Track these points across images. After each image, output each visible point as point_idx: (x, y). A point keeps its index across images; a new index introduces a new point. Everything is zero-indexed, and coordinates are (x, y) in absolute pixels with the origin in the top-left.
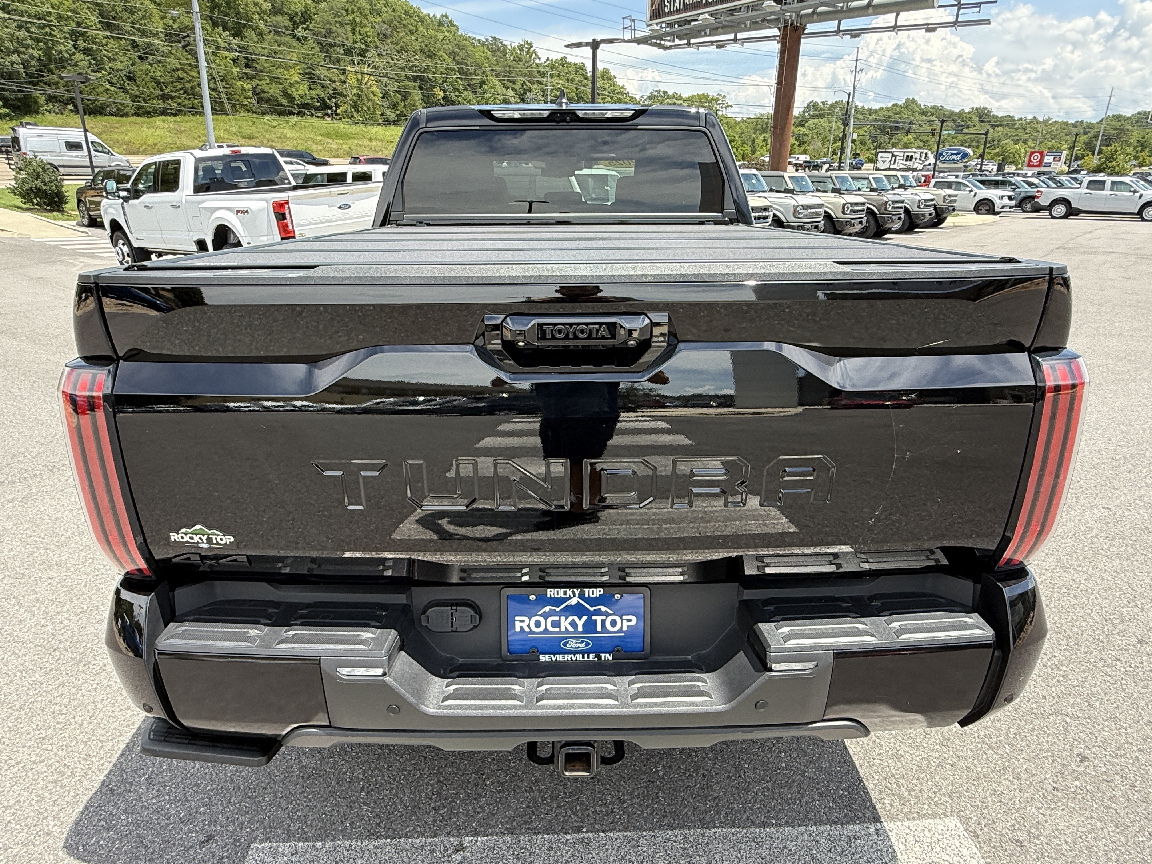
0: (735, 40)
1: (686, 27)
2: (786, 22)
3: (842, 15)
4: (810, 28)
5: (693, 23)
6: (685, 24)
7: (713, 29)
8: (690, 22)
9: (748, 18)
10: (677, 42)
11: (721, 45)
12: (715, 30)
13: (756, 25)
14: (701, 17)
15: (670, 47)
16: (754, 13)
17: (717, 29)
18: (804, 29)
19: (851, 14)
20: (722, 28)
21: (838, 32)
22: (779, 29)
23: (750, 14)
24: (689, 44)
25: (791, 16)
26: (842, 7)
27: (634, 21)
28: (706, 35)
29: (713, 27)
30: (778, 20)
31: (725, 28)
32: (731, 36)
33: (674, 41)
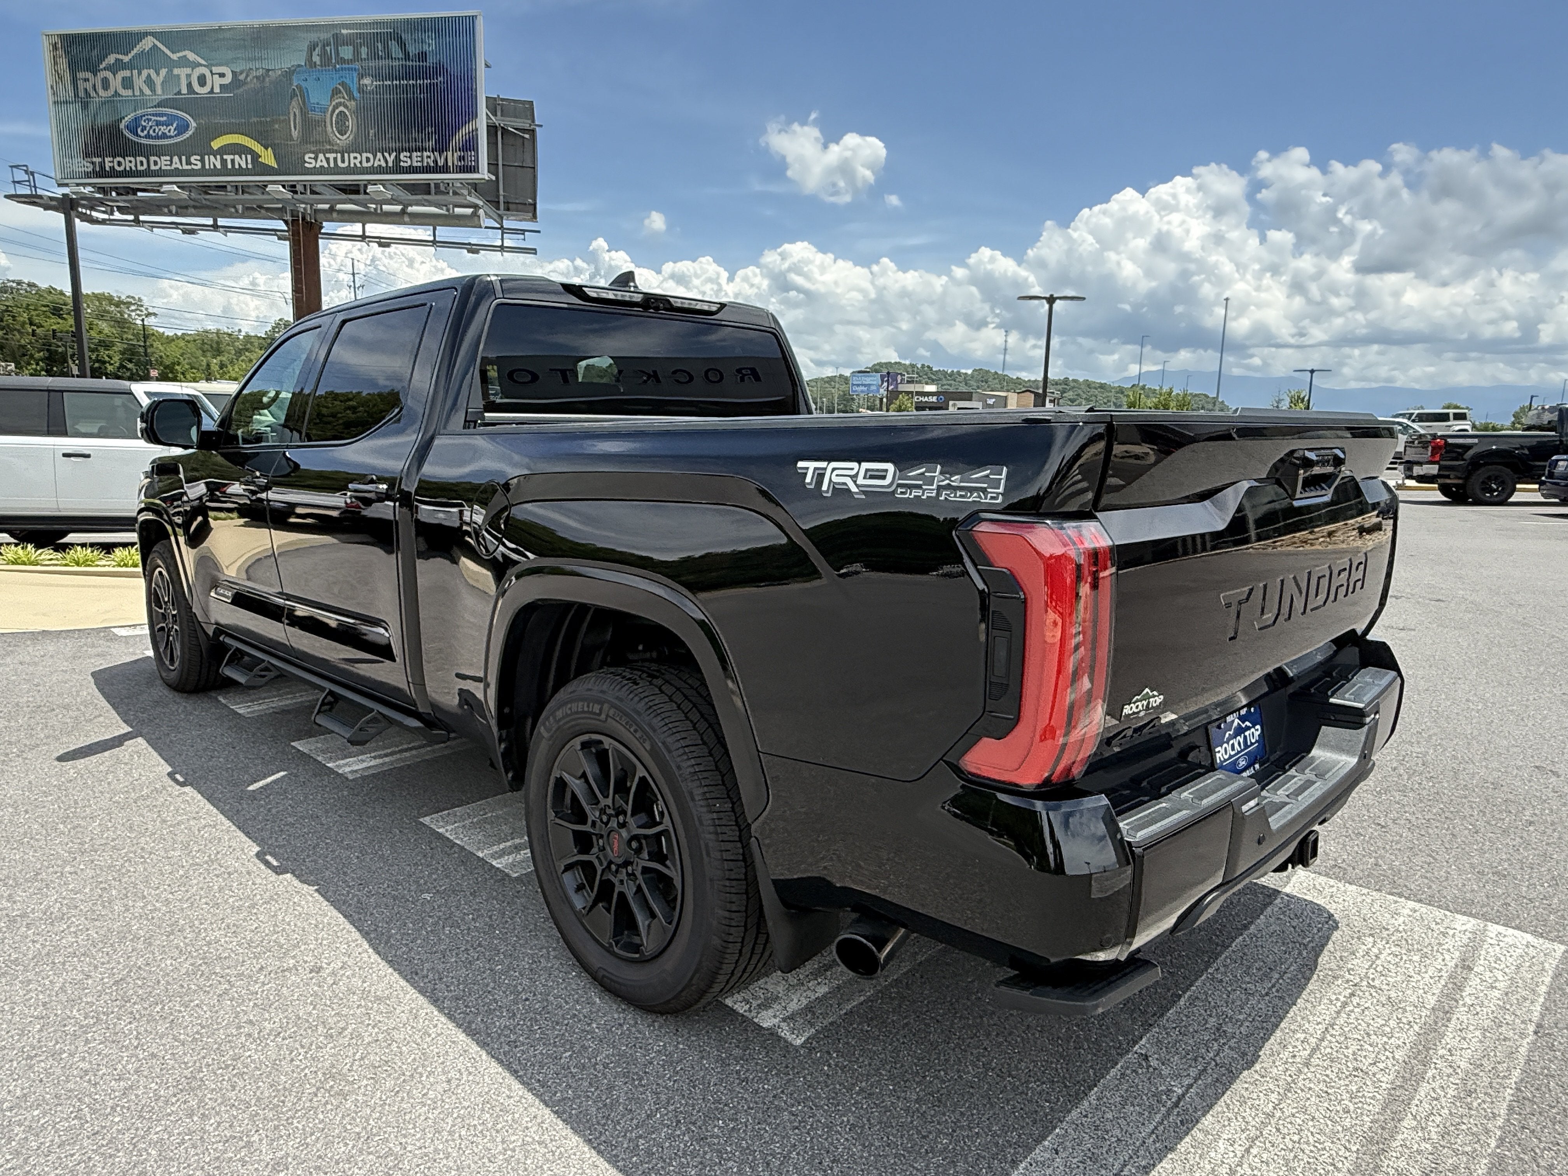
0: (215, 227)
1: (130, 197)
2: (294, 214)
3: (366, 218)
4: (328, 227)
5: (139, 194)
6: (128, 193)
7: (181, 207)
8: (134, 191)
9: (239, 202)
10: (117, 215)
11: (190, 231)
12: (183, 209)
13: (252, 211)
14: (165, 188)
15: (103, 222)
16: (246, 196)
17: (186, 207)
18: (321, 227)
19: (383, 219)
20: (195, 207)
21: (363, 237)
22: (286, 222)
23: (240, 196)
24: (137, 222)
25: (305, 209)
26: (376, 209)
27: (32, 173)
28: (170, 214)
29: (183, 204)
30: (283, 210)
31: (200, 209)
32: (210, 221)
33: (112, 213)
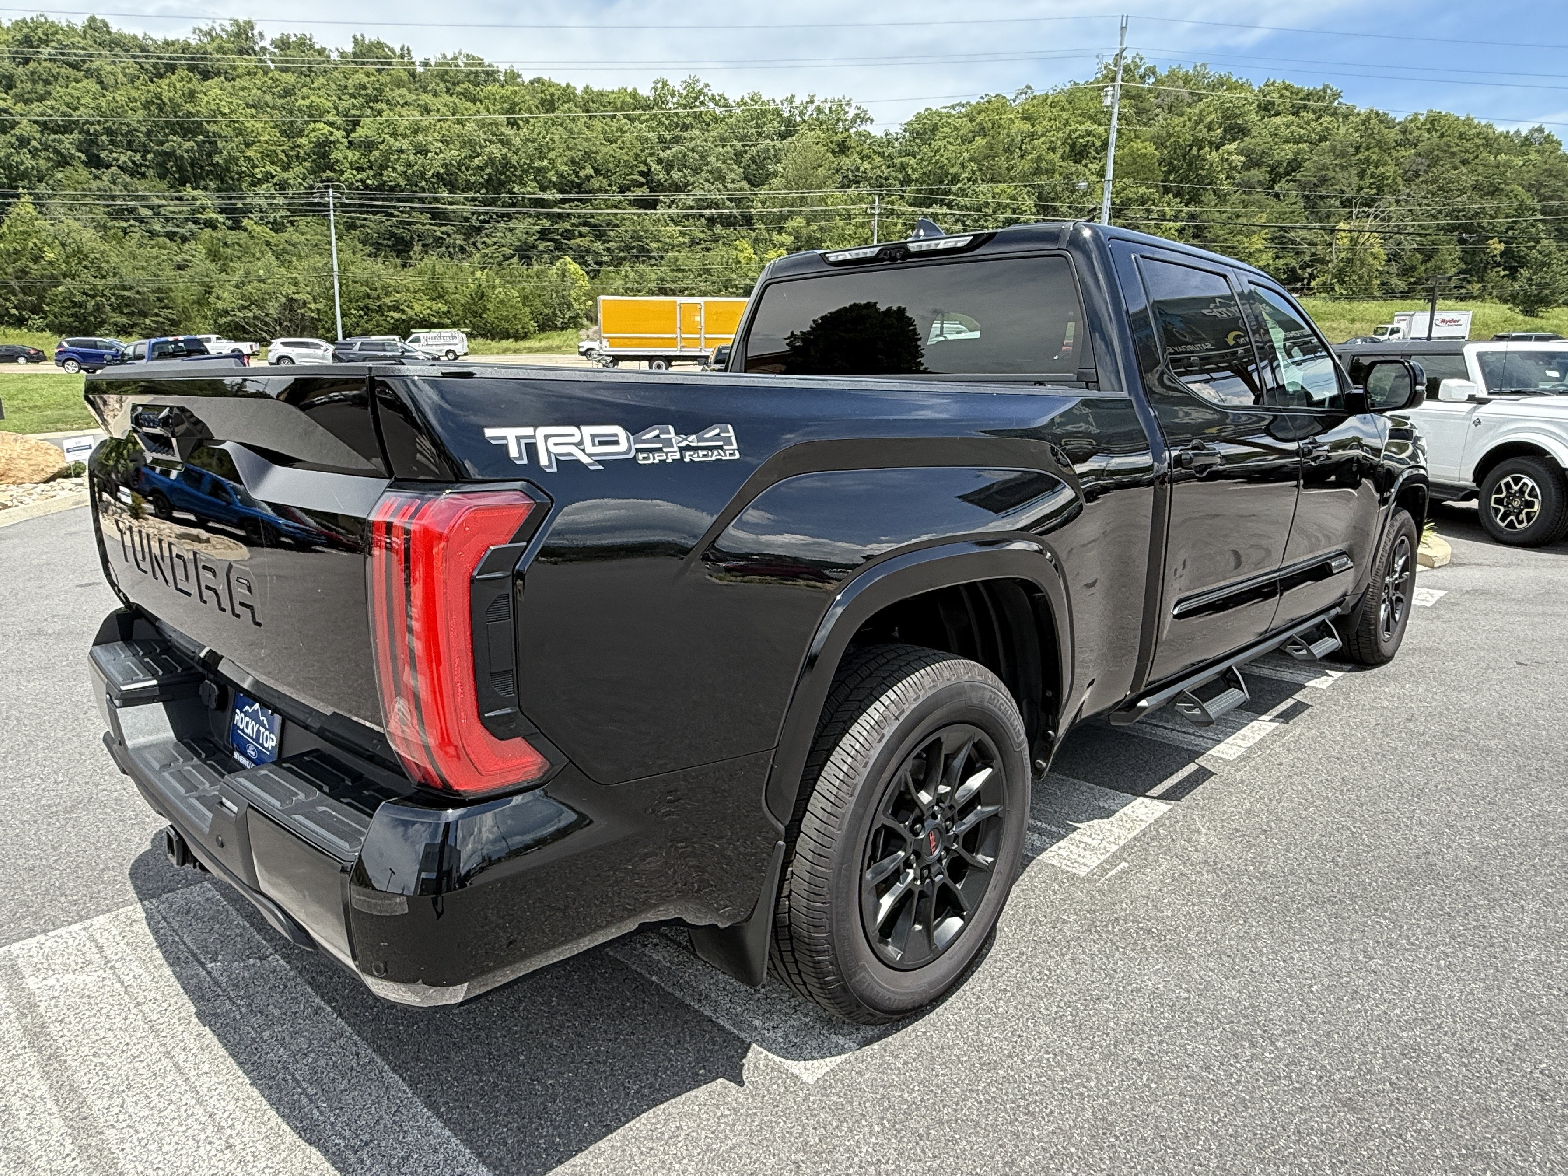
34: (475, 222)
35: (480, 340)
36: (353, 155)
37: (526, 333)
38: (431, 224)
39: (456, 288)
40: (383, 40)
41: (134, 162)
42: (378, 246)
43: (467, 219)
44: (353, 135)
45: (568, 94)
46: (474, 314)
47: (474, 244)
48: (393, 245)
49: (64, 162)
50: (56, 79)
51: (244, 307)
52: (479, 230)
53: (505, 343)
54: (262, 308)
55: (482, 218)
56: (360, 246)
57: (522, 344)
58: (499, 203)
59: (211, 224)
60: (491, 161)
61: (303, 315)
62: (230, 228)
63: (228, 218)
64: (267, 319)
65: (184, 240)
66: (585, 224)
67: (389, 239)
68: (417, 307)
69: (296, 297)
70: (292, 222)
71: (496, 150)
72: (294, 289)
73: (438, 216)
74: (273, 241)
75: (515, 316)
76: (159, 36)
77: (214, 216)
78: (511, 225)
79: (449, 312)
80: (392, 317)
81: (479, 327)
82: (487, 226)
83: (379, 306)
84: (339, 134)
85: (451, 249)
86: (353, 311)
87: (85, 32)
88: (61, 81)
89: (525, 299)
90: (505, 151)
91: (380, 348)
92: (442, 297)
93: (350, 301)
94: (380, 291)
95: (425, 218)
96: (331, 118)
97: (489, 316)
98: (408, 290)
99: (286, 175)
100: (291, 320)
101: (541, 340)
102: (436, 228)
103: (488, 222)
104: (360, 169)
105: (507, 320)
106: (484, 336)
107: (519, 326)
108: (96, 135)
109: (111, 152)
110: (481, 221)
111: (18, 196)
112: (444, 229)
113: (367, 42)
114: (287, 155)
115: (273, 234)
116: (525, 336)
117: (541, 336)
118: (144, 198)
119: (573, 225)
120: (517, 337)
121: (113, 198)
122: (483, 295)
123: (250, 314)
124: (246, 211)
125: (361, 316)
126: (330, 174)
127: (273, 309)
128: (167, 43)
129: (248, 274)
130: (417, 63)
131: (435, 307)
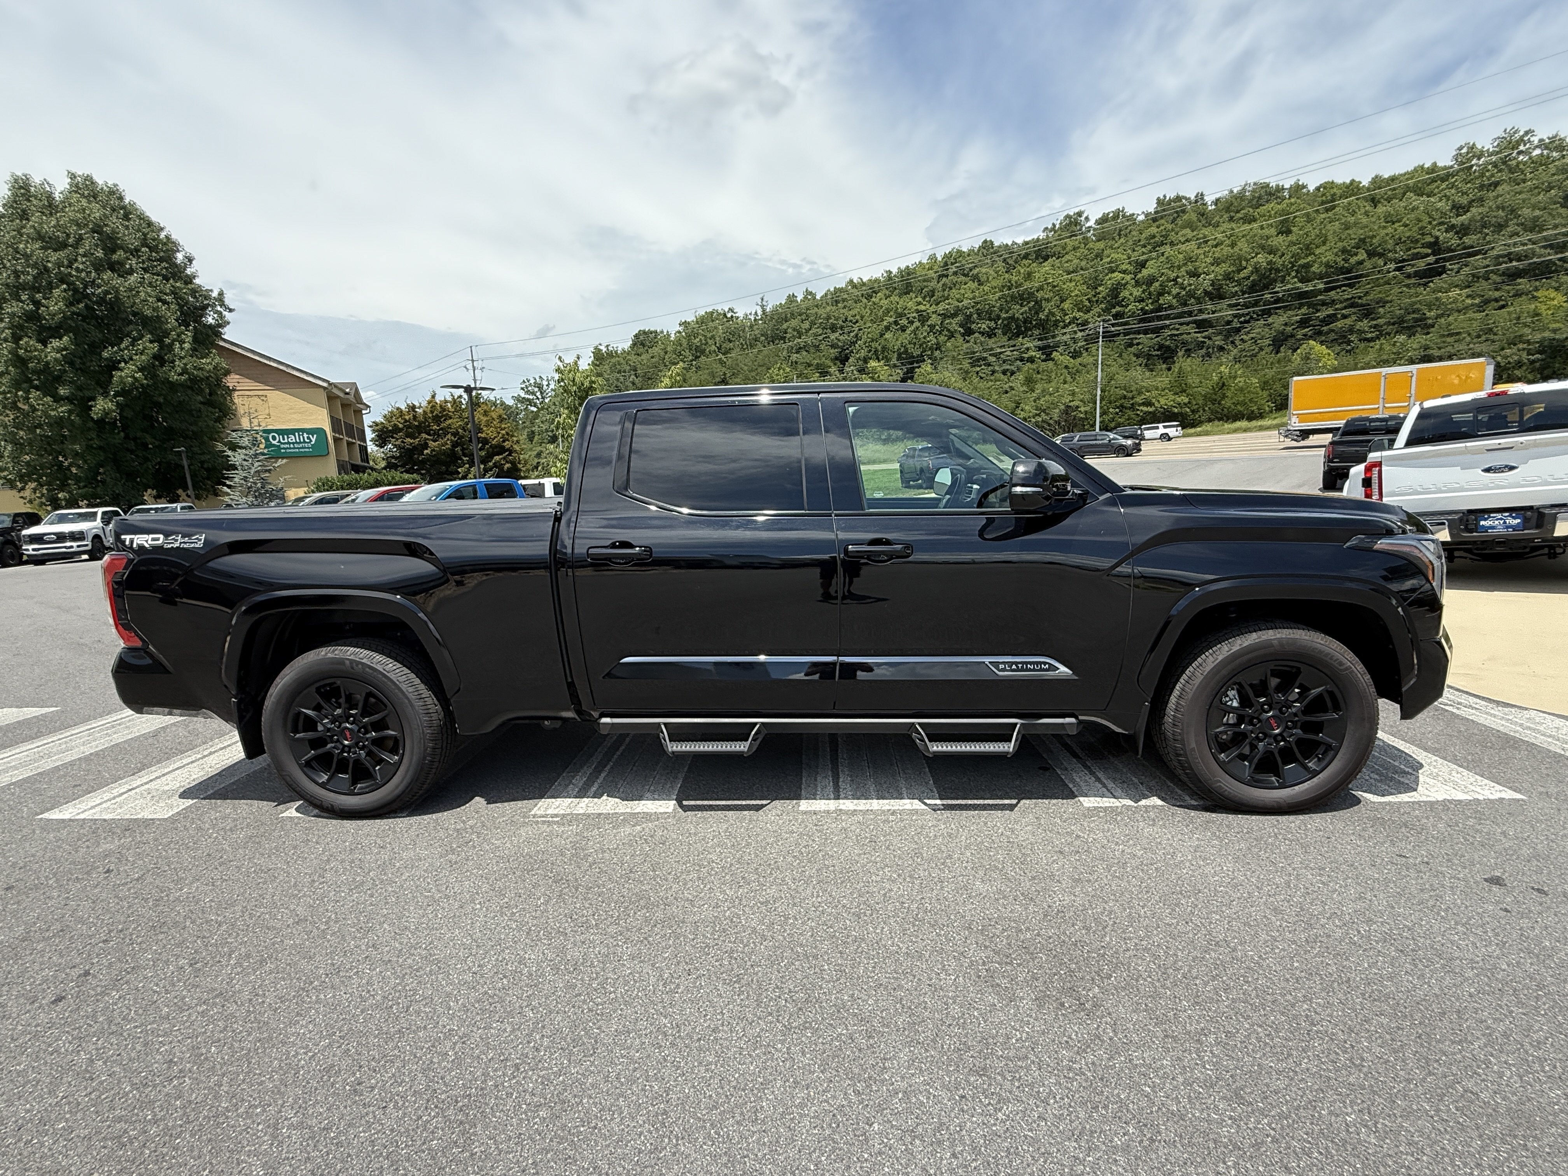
34: (1236, 324)
35: (1216, 422)
36: (1137, 292)
37: (1261, 414)
38: (1195, 332)
39: (1201, 382)
40: (1181, 194)
41: (989, 328)
42: (1149, 357)
43: (1229, 323)
44: (1139, 276)
45: (1352, 188)
46: (1213, 402)
47: (1233, 342)
48: (1162, 354)
49: (951, 335)
50: (955, 285)
51: (1037, 415)
52: (1238, 330)
53: (1238, 424)
54: (1047, 414)
55: (1242, 319)
56: (1134, 359)
57: (1254, 423)
58: (1261, 303)
59: (1031, 360)
60: (1256, 270)
61: (1075, 416)
62: (1043, 361)
63: (1043, 354)
64: (1051, 422)
65: (1013, 373)
66: (1352, 306)
67: (1158, 350)
68: (1163, 401)
69: (1071, 404)
70: (1087, 350)
71: (1262, 259)
72: (1070, 398)
73: (1202, 325)
74: (1070, 366)
75: (1251, 400)
76: (1020, 241)
77: (1034, 354)
78: (1270, 320)
79: (1189, 403)
80: (1142, 411)
81: (1217, 412)
82: (1246, 325)
83: (1132, 404)
84: (1128, 277)
85: (1210, 350)
86: (1111, 410)
87: (979, 250)
88: (958, 286)
89: (1265, 385)
90: (1270, 257)
91: (1093, 438)
92: (1185, 391)
93: (1110, 403)
94: (1134, 393)
95: (1191, 329)
96: (1124, 267)
97: (1227, 403)
98: (1157, 389)
99: (1086, 316)
100: (1066, 421)
101: (1275, 418)
102: (1199, 335)
103: (1248, 322)
104: (1142, 300)
105: (1243, 403)
106: (1220, 419)
107: (1255, 408)
108: (971, 315)
109: (978, 324)
110: (1241, 323)
111: (924, 360)
112: (1203, 335)
113: (1168, 198)
114: (1090, 302)
115: (1072, 360)
116: (1261, 416)
117: (1277, 415)
118: (992, 349)
119: (1336, 309)
120: (1250, 419)
121: (974, 353)
122: (1224, 384)
123: (1040, 419)
124: (1056, 346)
125: (1117, 413)
126: (1118, 309)
127: (1056, 414)
128: (1026, 243)
129: (1043, 391)
130: (1209, 203)
131: (1179, 399)
